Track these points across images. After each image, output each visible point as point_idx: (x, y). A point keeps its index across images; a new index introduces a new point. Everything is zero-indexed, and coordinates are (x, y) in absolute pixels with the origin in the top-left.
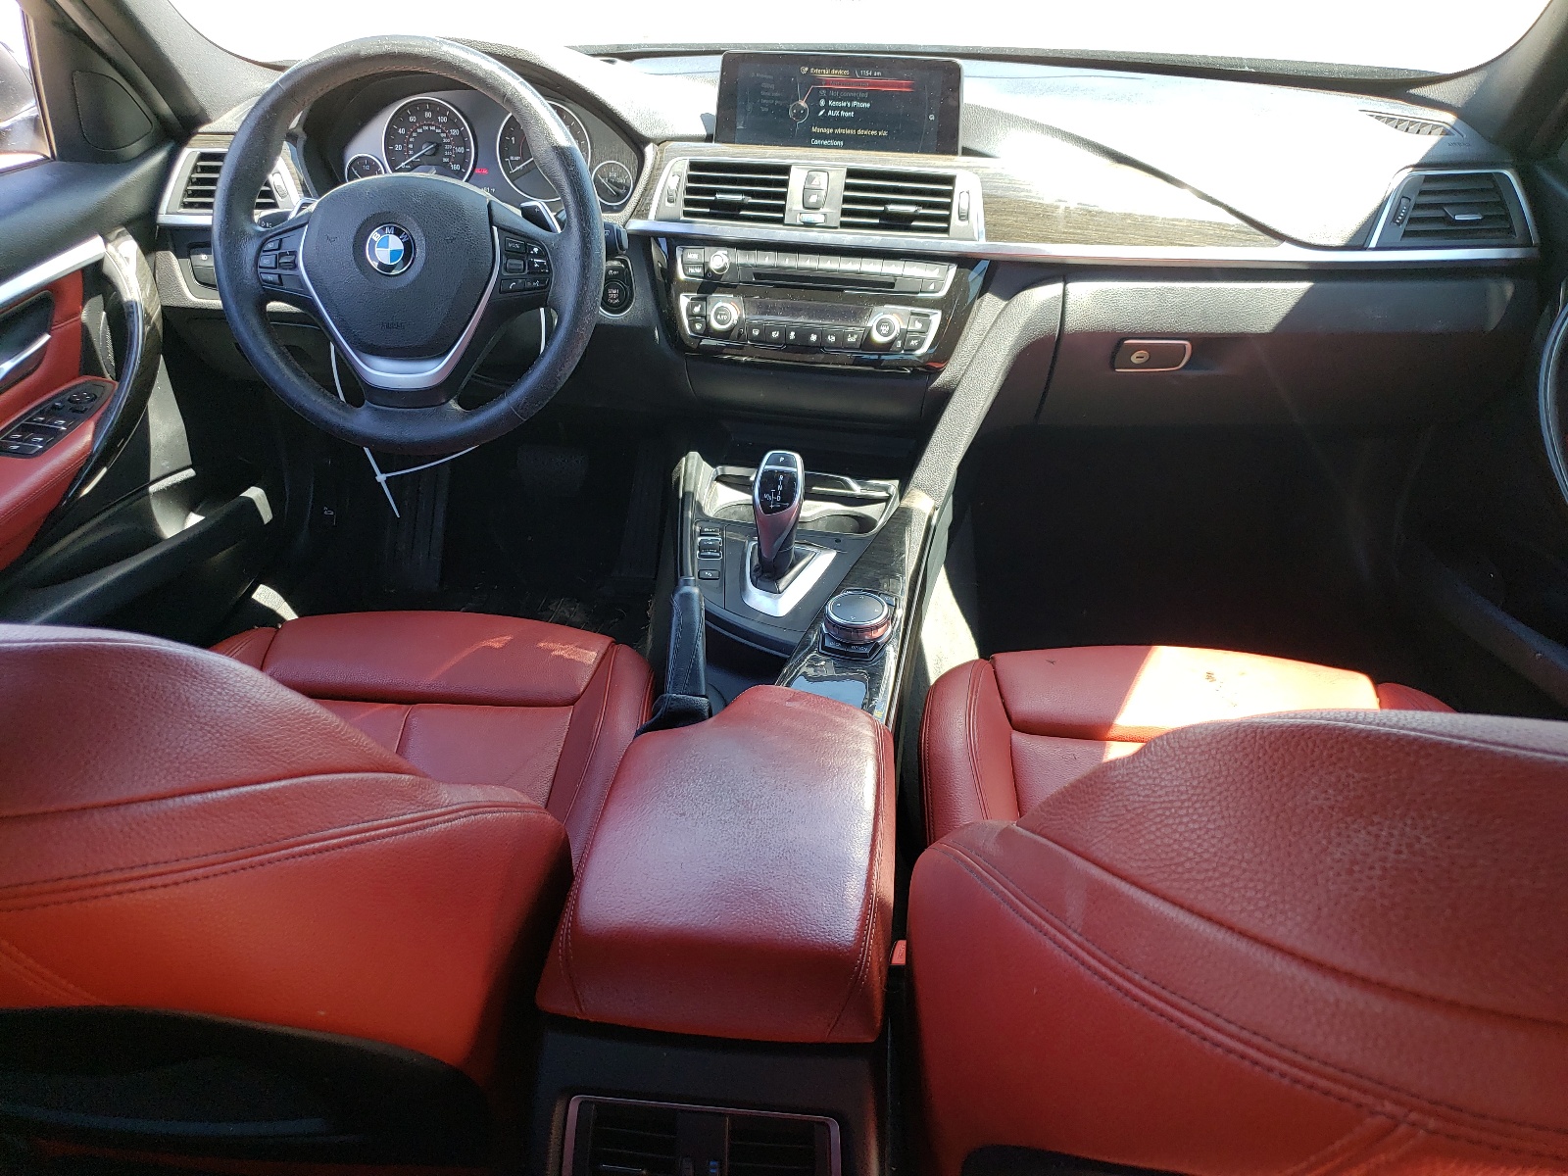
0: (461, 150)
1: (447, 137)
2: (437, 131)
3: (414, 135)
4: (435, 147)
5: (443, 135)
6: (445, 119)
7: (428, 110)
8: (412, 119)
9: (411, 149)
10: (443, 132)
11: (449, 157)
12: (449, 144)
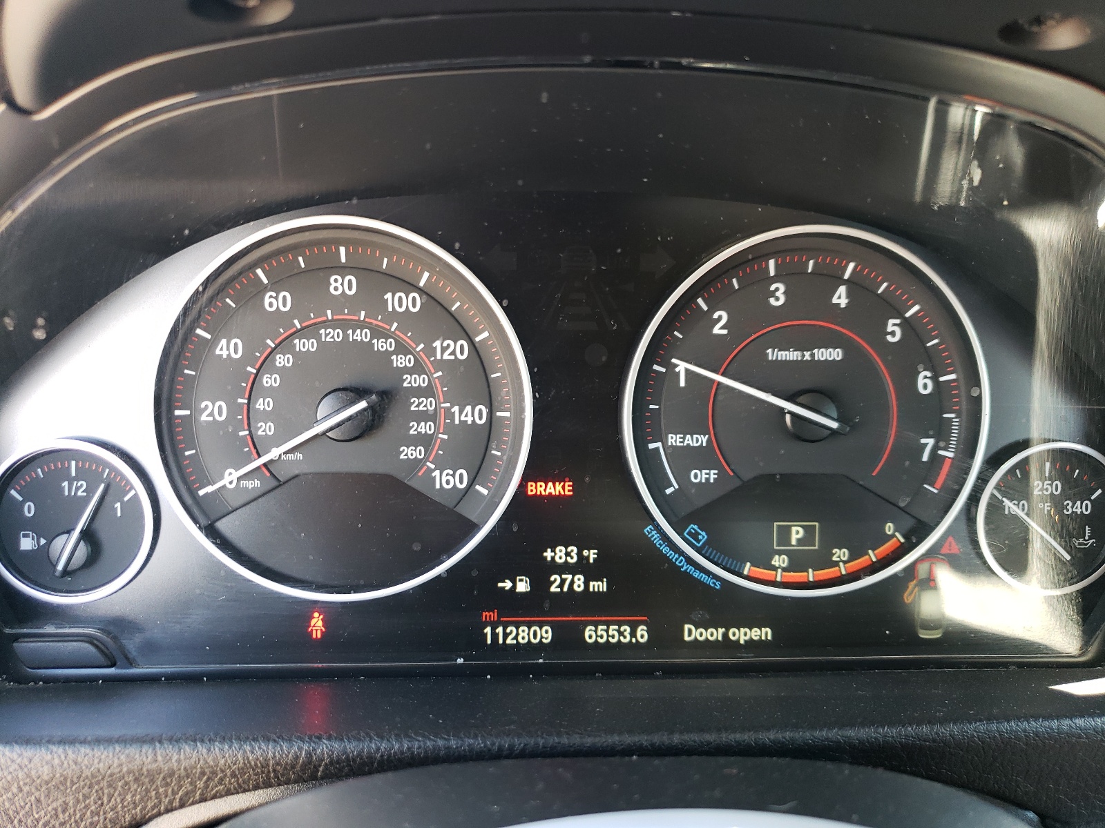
0: (474, 415)
1: (418, 369)
2: (381, 345)
3: (282, 360)
4: (371, 407)
5: (400, 361)
6: (409, 302)
7: (342, 270)
8: (277, 302)
9: (266, 417)
10: (402, 349)
11: (425, 441)
12: (428, 392)
